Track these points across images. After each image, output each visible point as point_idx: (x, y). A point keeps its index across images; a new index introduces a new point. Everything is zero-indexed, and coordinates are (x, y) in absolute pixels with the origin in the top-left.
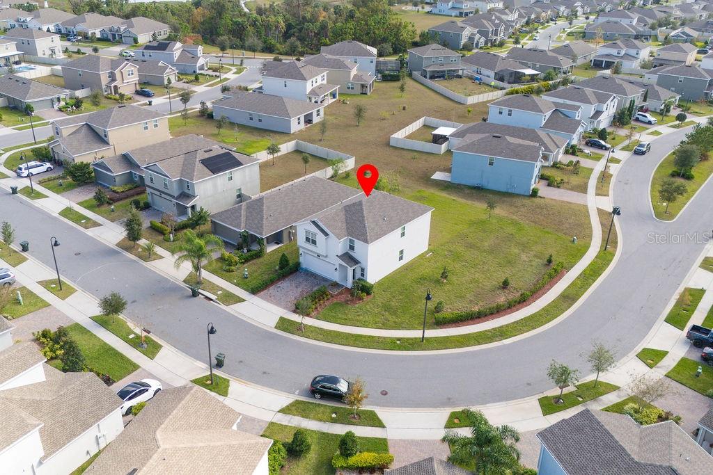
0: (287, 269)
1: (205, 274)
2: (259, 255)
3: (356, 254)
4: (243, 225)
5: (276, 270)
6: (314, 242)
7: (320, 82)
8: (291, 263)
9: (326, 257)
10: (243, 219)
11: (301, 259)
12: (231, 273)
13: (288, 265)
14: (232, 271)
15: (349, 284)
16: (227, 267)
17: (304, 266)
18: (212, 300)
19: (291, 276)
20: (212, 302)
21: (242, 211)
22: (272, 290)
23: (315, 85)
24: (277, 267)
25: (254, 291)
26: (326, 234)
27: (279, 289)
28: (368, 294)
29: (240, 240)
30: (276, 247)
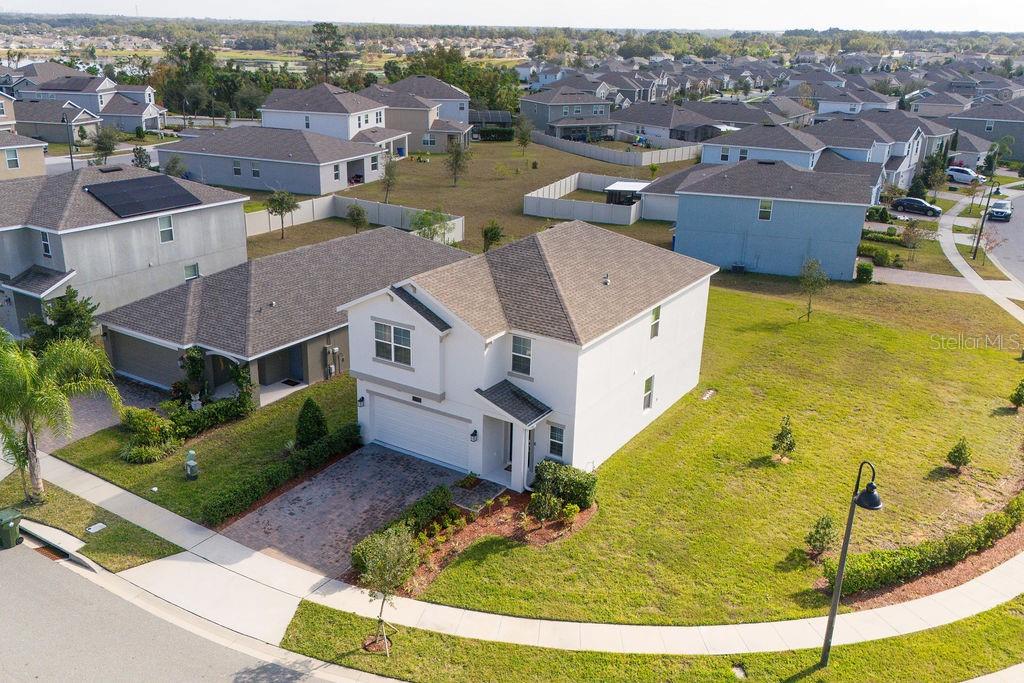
0: (320, 445)
1: (51, 470)
2: (235, 413)
3: (536, 385)
4: (189, 331)
5: (288, 453)
6: (403, 357)
7: (372, 124)
8: (332, 428)
9: (442, 397)
10: (191, 316)
11: (363, 415)
12: (145, 467)
13: (321, 433)
14: (150, 461)
15: (519, 479)
16: (135, 450)
17: (370, 435)
18: (63, 555)
19: (332, 467)
20: (63, 562)
21: (191, 297)
22: (273, 512)
23: (365, 127)
24: (291, 444)
25: (215, 517)
26: (442, 325)
27: (295, 508)
28: (584, 506)
29: (183, 375)
30: (287, 392)
